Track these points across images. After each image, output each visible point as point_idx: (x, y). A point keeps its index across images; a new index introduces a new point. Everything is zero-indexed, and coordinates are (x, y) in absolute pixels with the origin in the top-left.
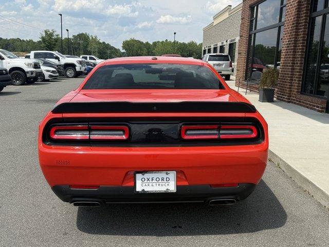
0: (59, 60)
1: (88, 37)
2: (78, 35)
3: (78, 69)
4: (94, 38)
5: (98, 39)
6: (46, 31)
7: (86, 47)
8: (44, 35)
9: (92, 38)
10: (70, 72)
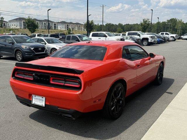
0: (140, 36)
1: (176, 20)
2: (170, 20)
3: (149, 41)
4: (180, 20)
5: (183, 21)
6: (143, 20)
7: (175, 26)
8: (142, 22)
9: (179, 21)
10: (145, 43)
